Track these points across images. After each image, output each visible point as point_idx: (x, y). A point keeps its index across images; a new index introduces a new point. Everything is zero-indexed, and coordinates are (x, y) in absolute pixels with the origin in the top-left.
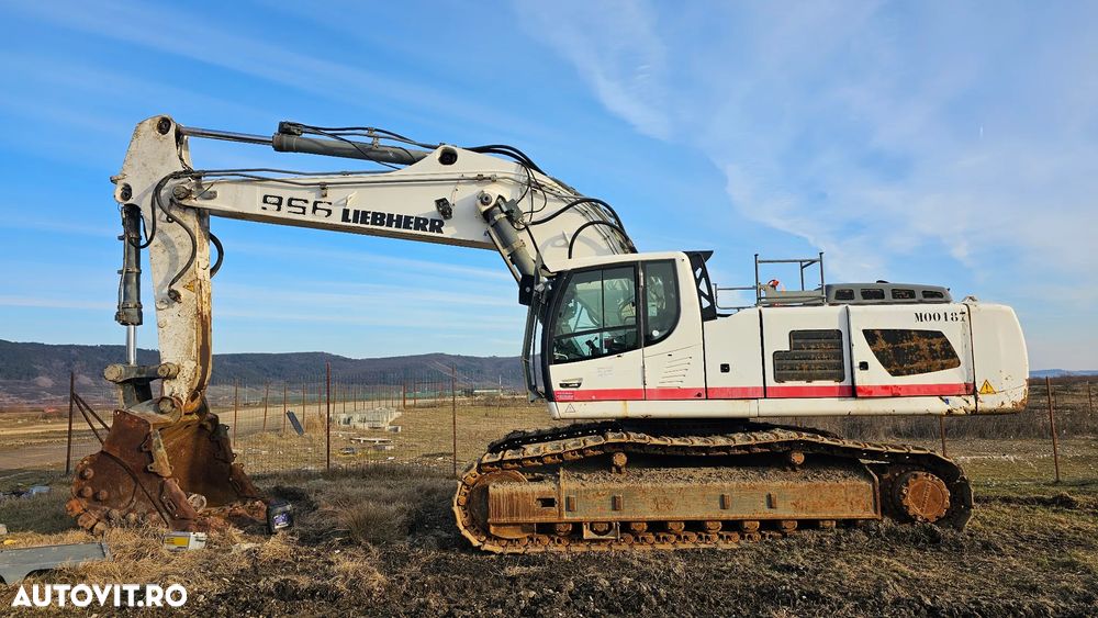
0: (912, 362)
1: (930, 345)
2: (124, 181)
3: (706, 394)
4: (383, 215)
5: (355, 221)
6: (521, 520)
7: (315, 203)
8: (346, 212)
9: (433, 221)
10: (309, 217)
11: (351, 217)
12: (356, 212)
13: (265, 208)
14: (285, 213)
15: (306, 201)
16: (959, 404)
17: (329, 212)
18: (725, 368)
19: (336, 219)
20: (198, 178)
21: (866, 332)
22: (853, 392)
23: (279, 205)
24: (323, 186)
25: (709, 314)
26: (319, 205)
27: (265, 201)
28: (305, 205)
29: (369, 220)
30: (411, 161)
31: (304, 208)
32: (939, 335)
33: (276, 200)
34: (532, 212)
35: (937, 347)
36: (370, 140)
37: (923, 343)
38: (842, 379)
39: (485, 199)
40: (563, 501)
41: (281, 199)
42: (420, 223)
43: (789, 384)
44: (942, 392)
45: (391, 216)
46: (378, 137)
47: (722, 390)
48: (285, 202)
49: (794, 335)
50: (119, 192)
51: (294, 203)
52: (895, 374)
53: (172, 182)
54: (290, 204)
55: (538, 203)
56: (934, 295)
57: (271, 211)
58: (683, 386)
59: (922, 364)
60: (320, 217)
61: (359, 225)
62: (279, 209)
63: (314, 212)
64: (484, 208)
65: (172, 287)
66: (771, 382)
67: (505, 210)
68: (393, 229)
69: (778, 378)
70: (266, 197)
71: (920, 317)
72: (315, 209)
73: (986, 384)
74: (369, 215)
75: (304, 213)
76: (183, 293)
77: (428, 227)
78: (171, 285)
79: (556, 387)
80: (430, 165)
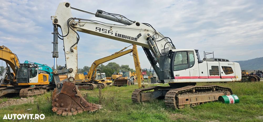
0: (228, 72)
1: (230, 69)
2: (56, 18)
3: (200, 78)
4: (124, 36)
5: (118, 36)
6: (184, 104)
7: (109, 31)
8: (116, 34)
9: (135, 38)
10: (107, 34)
11: (117, 35)
12: (118, 34)
13: (96, 30)
14: (101, 32)
15: (107, 30)
16: (234, 80)
17: (112, 33)
18: (202, 73)
19: (114, 35)
20: (79, 20)
21: (222, 66)
22: (221, 77)
23: (100, 30)
24: (111, 27)
25: (199, 62)
26: (110, 31)
27: (96, 29)
28: (106, 31)
29: (121, 37)
30: (129, 24)
31: (106, 32)
32: (231, 67)
33: (99, 29)
34: (156, 39)
35: (231, 70)
36: (121, 18)
37: (229, 69)
38: (219, 75)
39: (148, 35)
40: (190, 99)
41: (100, 29)
42: (133, 38)
43: (212, 76)
44: (231, 78)
45: (126, 36)
46: (123, 17)
47: (202, 77)
48: (101, 29)
49: (212, 67)
50: (53, 21)
51: (103, 30)
52: (226, 74)
53: (72, 20)
54: (102, 30)
55: (157, 37)
56: (227, 61)
57: (98, 31)
58: (196, 76)
59: (229, 73)
60: (110, 34)
61: (119, 37)
62: (100, 31)
63: (108, 33)
64: (148, 37)
65: (72, 48)
66: (209, 76)
67: (152, 37)
68: (127, 39)
69: (210, 75)
70: (96, 28)
71: (228, 64)
72: (109, 32)
73: (237, 76)
74: (121, 35)
75: (106, 33)
76: (74, 50)
77: (134, 39)
78: (71, 47)
79: (175, 76)
80: (134, 25)
